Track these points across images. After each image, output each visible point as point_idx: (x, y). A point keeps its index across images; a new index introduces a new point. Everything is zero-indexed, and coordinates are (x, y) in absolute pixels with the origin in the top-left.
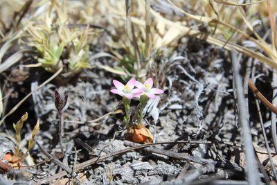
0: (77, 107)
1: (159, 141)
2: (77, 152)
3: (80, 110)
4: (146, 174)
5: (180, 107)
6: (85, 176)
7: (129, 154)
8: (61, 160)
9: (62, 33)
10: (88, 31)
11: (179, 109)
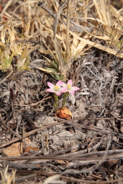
0: (22, 93)
1: (75, 116)
2: (24, 124)
3: (25, 95)
4: (68, 139)
5: (88, 93)
6: (30, 140)
7: (57, 126)
8: (14, 130)
9: (12, 48)
10: (29, 45)
11: (87, 95)
